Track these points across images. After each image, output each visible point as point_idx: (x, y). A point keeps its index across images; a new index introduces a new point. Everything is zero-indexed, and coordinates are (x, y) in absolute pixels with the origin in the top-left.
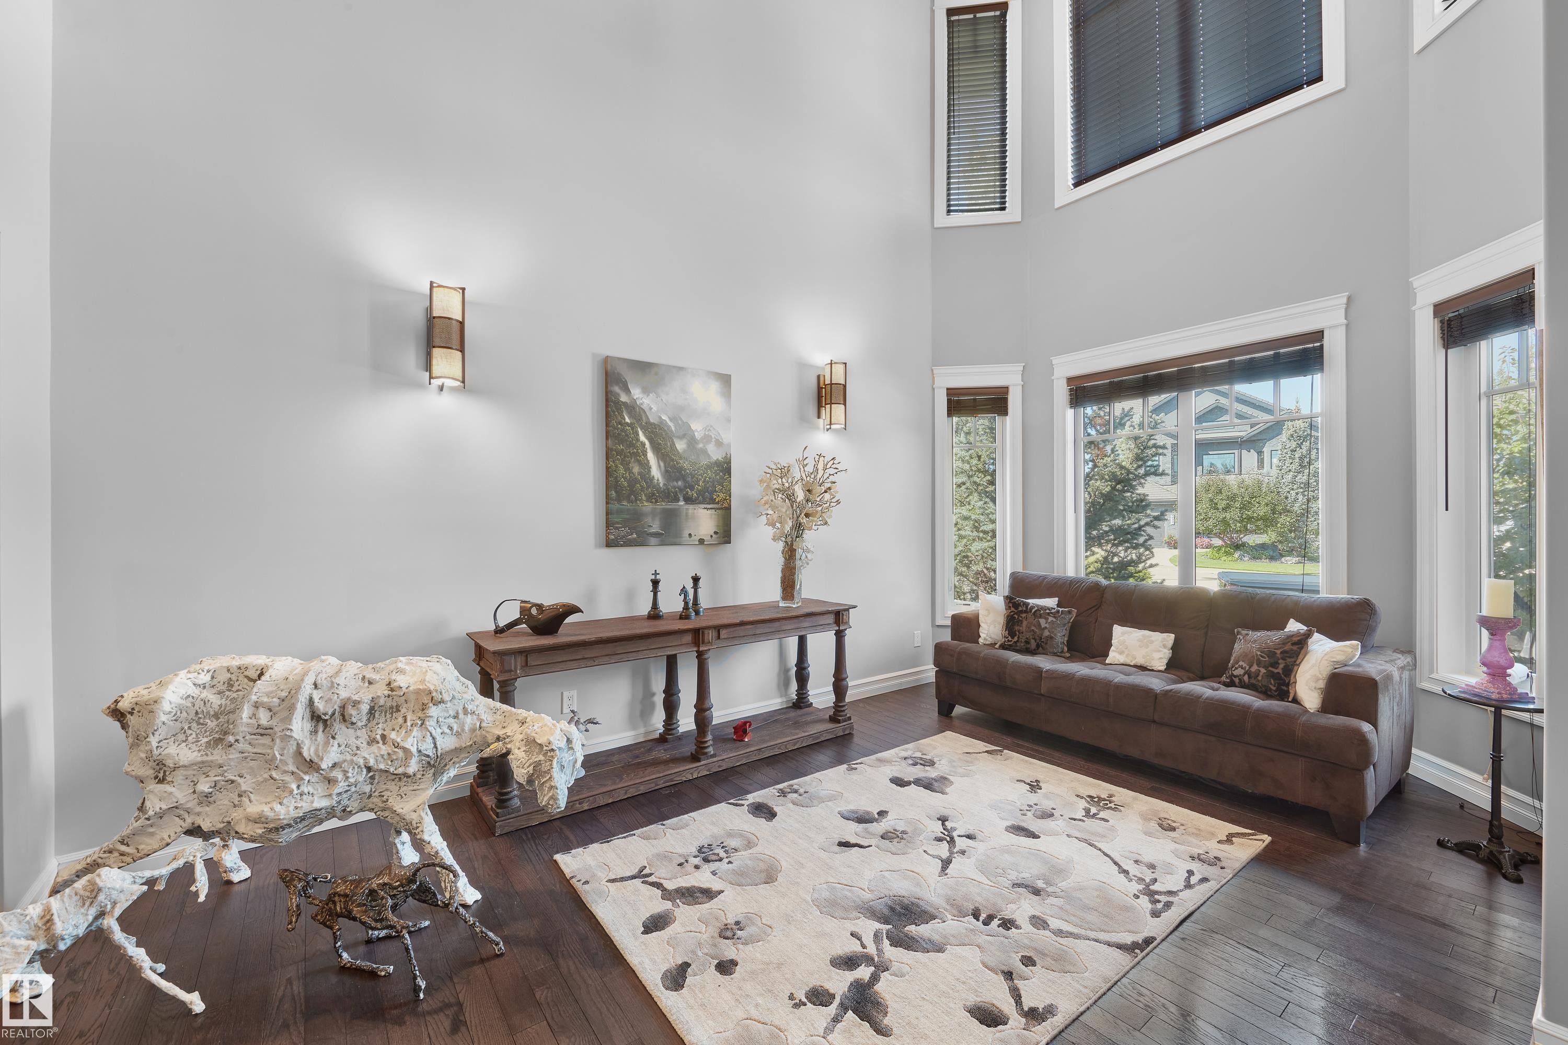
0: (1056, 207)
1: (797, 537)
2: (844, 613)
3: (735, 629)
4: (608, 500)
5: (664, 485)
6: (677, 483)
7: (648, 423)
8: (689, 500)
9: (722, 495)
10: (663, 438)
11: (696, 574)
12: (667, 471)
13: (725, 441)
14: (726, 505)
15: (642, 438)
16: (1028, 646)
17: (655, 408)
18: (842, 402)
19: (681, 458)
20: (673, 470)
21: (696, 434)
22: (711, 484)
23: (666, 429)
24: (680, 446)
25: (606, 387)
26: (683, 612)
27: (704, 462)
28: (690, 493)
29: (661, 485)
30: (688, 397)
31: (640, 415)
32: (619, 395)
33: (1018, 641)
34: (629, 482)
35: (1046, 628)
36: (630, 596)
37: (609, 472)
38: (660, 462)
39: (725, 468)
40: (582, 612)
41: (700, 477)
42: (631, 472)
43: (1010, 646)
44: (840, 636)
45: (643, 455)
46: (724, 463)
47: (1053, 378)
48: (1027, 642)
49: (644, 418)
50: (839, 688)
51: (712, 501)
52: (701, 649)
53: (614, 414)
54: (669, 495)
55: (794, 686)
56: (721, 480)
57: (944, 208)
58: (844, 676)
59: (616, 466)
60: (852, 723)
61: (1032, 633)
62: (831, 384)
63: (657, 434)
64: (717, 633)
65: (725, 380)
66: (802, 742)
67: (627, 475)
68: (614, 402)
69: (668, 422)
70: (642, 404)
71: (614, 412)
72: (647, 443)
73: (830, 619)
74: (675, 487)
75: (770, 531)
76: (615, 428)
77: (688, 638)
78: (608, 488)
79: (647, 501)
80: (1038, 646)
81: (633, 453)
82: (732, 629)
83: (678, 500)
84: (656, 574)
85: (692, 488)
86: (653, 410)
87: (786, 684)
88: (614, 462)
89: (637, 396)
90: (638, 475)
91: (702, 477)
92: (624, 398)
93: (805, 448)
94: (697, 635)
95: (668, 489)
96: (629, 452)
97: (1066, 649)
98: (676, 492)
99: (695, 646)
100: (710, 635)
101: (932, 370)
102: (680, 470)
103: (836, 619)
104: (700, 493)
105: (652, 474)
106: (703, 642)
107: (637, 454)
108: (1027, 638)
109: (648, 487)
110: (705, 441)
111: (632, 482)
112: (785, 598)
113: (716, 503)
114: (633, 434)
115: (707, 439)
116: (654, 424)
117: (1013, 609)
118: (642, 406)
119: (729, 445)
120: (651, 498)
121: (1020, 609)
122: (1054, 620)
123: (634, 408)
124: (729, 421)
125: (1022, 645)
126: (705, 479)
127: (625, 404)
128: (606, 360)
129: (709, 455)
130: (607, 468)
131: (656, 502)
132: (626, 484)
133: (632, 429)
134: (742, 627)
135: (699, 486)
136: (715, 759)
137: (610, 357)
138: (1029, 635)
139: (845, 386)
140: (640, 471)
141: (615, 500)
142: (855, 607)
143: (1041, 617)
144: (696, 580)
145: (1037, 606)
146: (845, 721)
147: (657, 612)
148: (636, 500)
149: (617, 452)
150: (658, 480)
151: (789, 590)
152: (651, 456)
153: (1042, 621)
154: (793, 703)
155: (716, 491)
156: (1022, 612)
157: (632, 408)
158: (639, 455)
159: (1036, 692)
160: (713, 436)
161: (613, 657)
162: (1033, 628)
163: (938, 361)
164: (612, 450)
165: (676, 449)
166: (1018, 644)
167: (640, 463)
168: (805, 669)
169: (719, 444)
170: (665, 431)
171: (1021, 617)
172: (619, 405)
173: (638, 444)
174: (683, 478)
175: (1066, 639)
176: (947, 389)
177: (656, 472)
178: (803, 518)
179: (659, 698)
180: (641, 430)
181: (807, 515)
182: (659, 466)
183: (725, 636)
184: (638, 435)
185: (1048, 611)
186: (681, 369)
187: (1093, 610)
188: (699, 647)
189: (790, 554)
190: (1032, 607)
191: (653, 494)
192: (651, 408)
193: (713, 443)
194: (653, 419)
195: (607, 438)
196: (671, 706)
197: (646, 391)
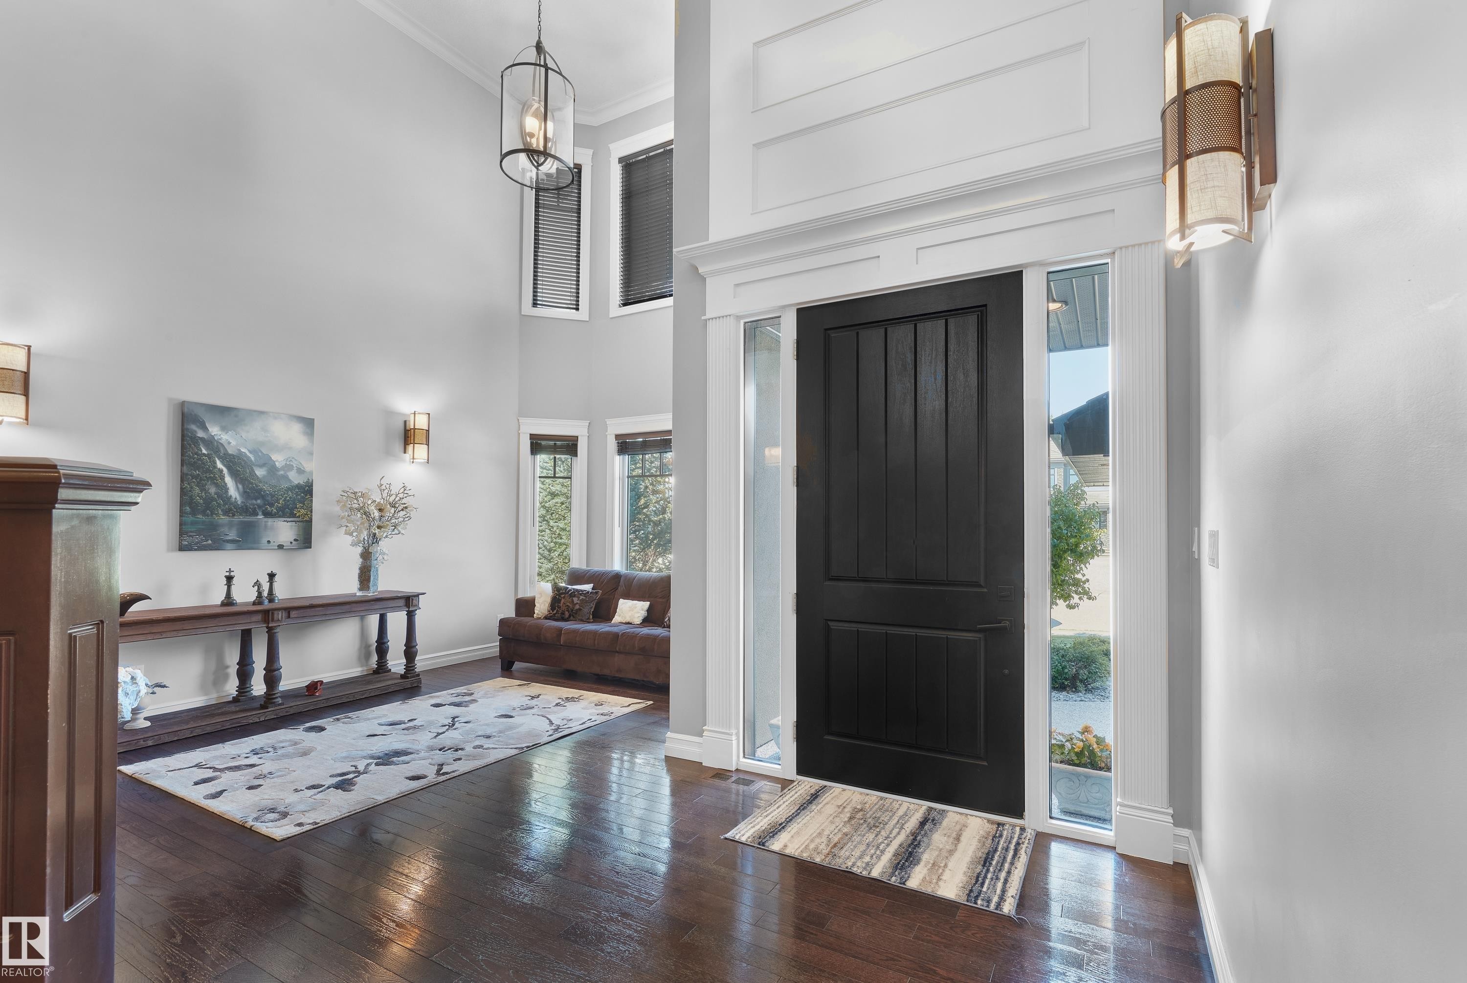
0: (610, 317)
1: (373, 543)
2: (414, 599)
3: (305, 610)
4: (182, 513)
5: (242, 502)
6: (256, 501)
7: (226, 454)
8: (267, 514)
9: (302, 511)
10: (242, 466)
11: (272, 572)
12: (245, 492)
13: (307, 469)
14: (307, 518)
15: (219, 465)
16: (564, 616)
17: (233, 443)
18: (425, 443)
19: (260, 482)
20: (251, 490)
21: (277, 463)
22: (292, 503)
23: (245, 459)
24: (260, 472)
25: (183, 425)
26: (256, 600)
27: (285, 485)
28: (269, 509)
29: (239, 503)
30: (269, 435)
31: (218, 447)
32: (196, 432)
33: (556, 613)
34: (204, 500)
35: (577, 603)
36: (205, 589)
37: (183, 492)
38: (239, 484)
39: (307, 490)
40: (151, 599)
41: (281, 497)
42: (207, 492)
43: (551, 616)
44: (411, 616)
45: (220, 479)
46: (306, 486)
47: (607, 433)
48: (563, 613)
49: (222, 450)
50: (410, 653)
51: (293, 515)
52: (270, 625)
53: (190, 446)
54: (245, 510)
55: (375, 658)
56: (302, 499)
57: (531, 301)
58: (414, 644)
59: (192, 488)
60: (420, 678)
61: (567, 607)
62: (415, 429)
63: (236, 465)
64: (287, 614)
65: (309, 423)
66: (370, 693)
67: (203, 494)
68: (191, 438)
69: (248, 454)
70: (220, 439)
71: (190, 445)
72: (225, 471)
73: (402, 602)
74: (254, 505)
75: (349, 539)
76: (190, 457)
77: (259, 617)
78: (182, 505)
79: (224, 515)
80: (570, 616)
81: (210, 477)
82: (302, 611)
83: (257, 515)
84: (230, 571)
85: (272, 505)
86: (232, 444)
87: (368, 656)
88: (189, 484)
89: (216, 433)
90: (215, 494)
91: (283, 497)
92: (200, 434)
93: (383, 477)
94: (267, 616)
95: (246, 506)
96: (206, 477)
97: (591, 616)
98: (255, 509)
99: (264, 624)
100: (280, 615)
101: (518, 420)
102: (259, 491)
103: (406, 603)
104: (279, 509)
105: (230, 494)
106: (273, 620)
107: (214, 478)
108: (563, 611)
109: (225, 505)
110: (286, 469)
111: (208, 501)
112: (361, 589)
113: (297, 517)
114: (210, 462)
115: (288, 467)
116: (233, 455)
117: (556, 592)
118: (220, 441)
119: (311, 473)
120: (226, 513)
121: (561, 591)
122: (584, 598)
123: (211, 442)
124: (312, 454)
125: (559, 615)
126: (285, 499)
127: (202, 439)
128: (183, 403)
129: (290, 480)
130: (182, 489)
131: (234, 515)
132: (201, 501)
133: (209, 458)
134: (313, 609)
135: (279, 503)
136: (282, 707)
137: (188, 402)
138: (564, 608)
139: (428, 431)
140: (216, 491)
141: (190, 514)
142: (424, 594)
143: (575, 596)
144: (272, 576)
145: (574, 589)
146: (413, 677)
147: (231, 600)
148: (212, 514)
149: (192, 476)
150: (236, 499)
151: (365, 582)
152: (228, 480)
153: (575, 600)
154: (374, 670)
155: (296, 508)
156: (562, 593)
157: (210, 442)
158: (217, 479)
159: (558, 643)
160: (294, 465)
161: (180, 632)
162: (568, 604)
163: (523, 412)
164: (187, 474)
165: (256, 474)
166: (556, 615)
167: (217, 485)
168: (384, 643)
169: (300, 471)
170: (244, 460)
171: (561, 597)
172: (195, 440)
173: (215, 470)
174: (263, 497)
175: (592, 610)
176: (530, 434)
177: (233, 490)
178: (375, 530)
179: (233, 670)
180: (219, 459)
181: (379, 527)
182: (238, 488)
183: (295, 616)
184: (216, 463)
185: (581, 592)
186: (262, 413)
187: (613, 590)
188: (268, 623)
189: (366, 555)
190: (570, 590)
191: (230, 510)
192: (229, 443)
193: (295, 471)
194: (230, 451)
195: (182, 465)
196: (244, 674)
197: (224, 429)
